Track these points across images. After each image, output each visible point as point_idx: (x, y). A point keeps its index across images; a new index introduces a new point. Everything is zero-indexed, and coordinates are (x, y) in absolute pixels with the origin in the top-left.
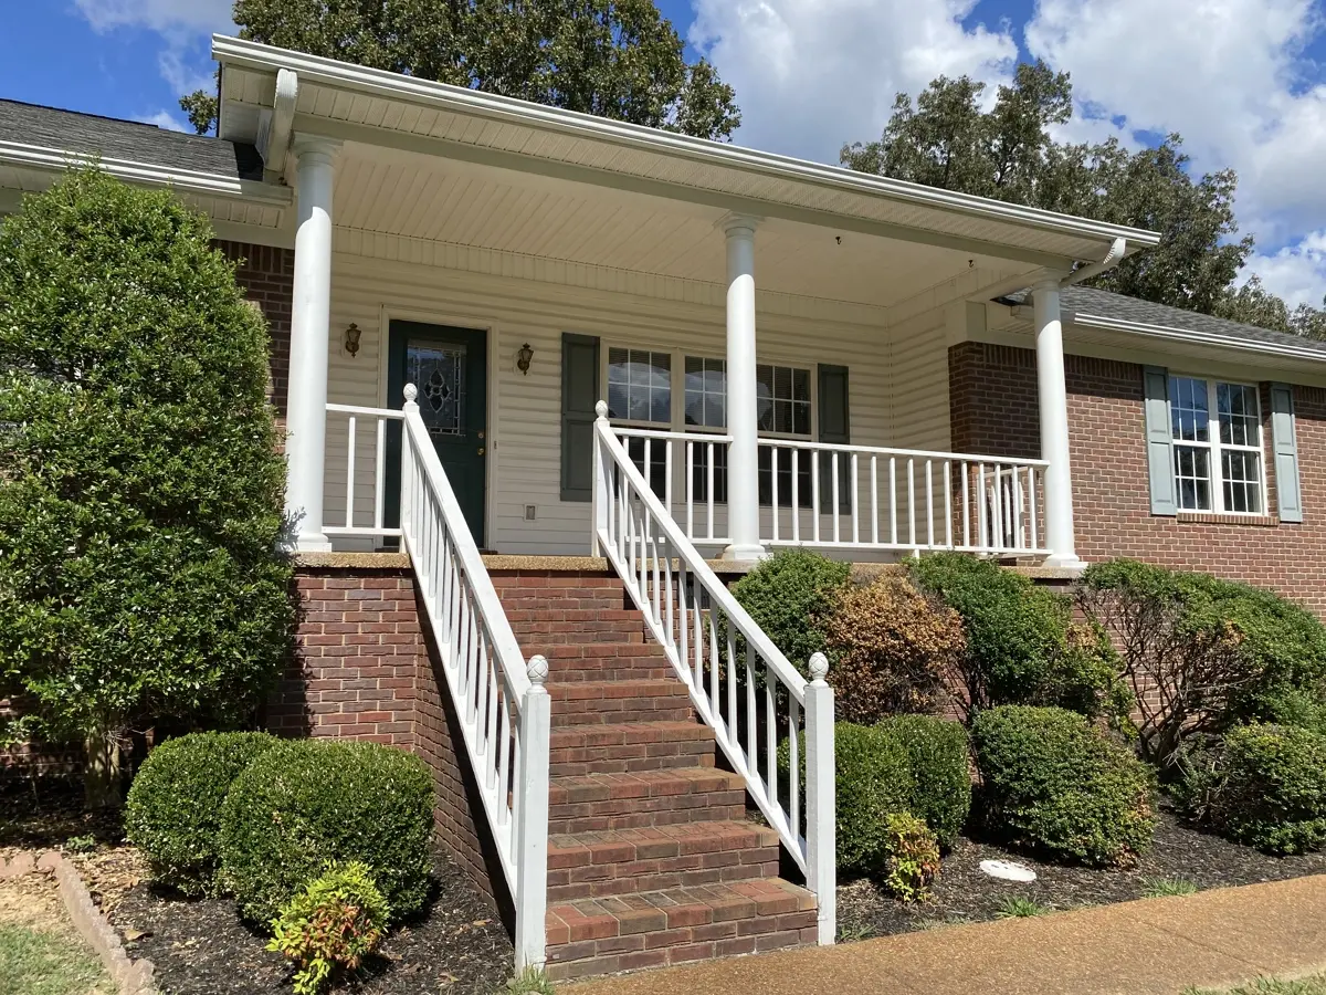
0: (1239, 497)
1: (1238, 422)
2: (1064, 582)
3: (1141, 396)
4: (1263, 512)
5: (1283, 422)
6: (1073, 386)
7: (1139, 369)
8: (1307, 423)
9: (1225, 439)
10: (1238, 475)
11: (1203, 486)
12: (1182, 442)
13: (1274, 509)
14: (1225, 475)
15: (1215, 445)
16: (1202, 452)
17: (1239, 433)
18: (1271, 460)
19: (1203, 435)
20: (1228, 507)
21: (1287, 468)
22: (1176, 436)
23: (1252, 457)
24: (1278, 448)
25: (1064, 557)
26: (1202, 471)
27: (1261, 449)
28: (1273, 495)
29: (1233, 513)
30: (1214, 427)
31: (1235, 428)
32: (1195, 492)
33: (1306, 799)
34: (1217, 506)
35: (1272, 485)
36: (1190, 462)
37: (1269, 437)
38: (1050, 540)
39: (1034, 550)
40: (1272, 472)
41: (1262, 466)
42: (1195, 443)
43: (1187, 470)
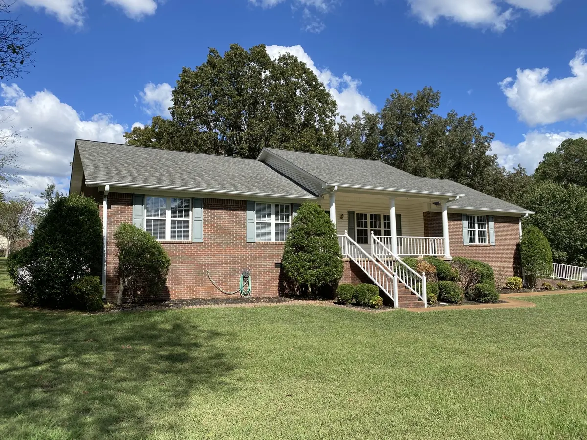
0: (482, 240)
1: (482, 224)
2: (449, 260)
3: (461, 220)
4: (487, 244)
5: (491, 224)
6: (449, 219)
7: (461, 214)
8: (496, 224)
9: (479, 228)
10: (482, 236)
11: (474, 238)
12: (470, 229)
13: (489, 243)
14: (479, 236)
15: (477, 229)
16: (474, 231)
17: (482, 227)
18: (488, 232)
19: (474, 228)
20: (479, 243)
21: (492, 233)
22: (469, 228)
23: (484, 232)
24: (490, 230)
25: (448, 256)
26: (474, 235)
27: (486, 230)
28: (489, 240)
29: (481, 244)
30: (477, 226)
31: (481, 225)
32: (472, 240)
33: (486, 294)
34: (477, 243)
35: (489, 237)
36: (472, 233)
37: (488, 227)
38: (445, 253)
39: (442, 254)
40: (489, 235)
41: (487, 234)
42: (473, 229)
43: (471, 235)
